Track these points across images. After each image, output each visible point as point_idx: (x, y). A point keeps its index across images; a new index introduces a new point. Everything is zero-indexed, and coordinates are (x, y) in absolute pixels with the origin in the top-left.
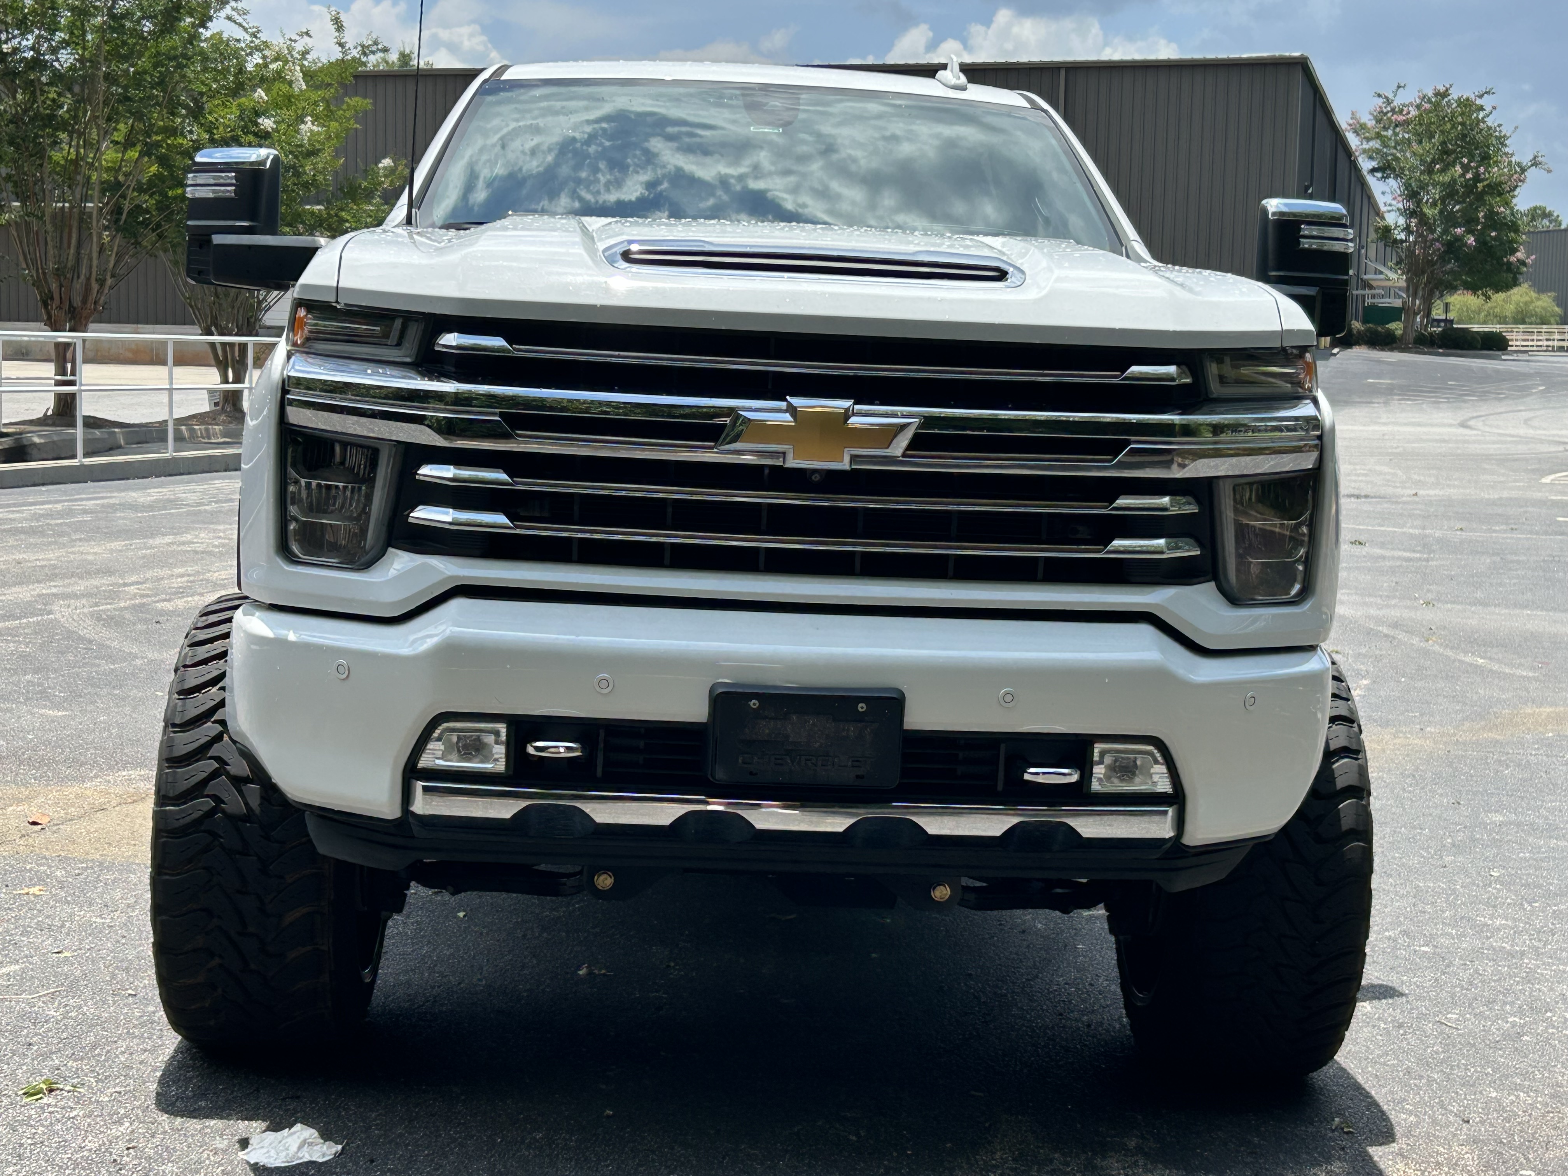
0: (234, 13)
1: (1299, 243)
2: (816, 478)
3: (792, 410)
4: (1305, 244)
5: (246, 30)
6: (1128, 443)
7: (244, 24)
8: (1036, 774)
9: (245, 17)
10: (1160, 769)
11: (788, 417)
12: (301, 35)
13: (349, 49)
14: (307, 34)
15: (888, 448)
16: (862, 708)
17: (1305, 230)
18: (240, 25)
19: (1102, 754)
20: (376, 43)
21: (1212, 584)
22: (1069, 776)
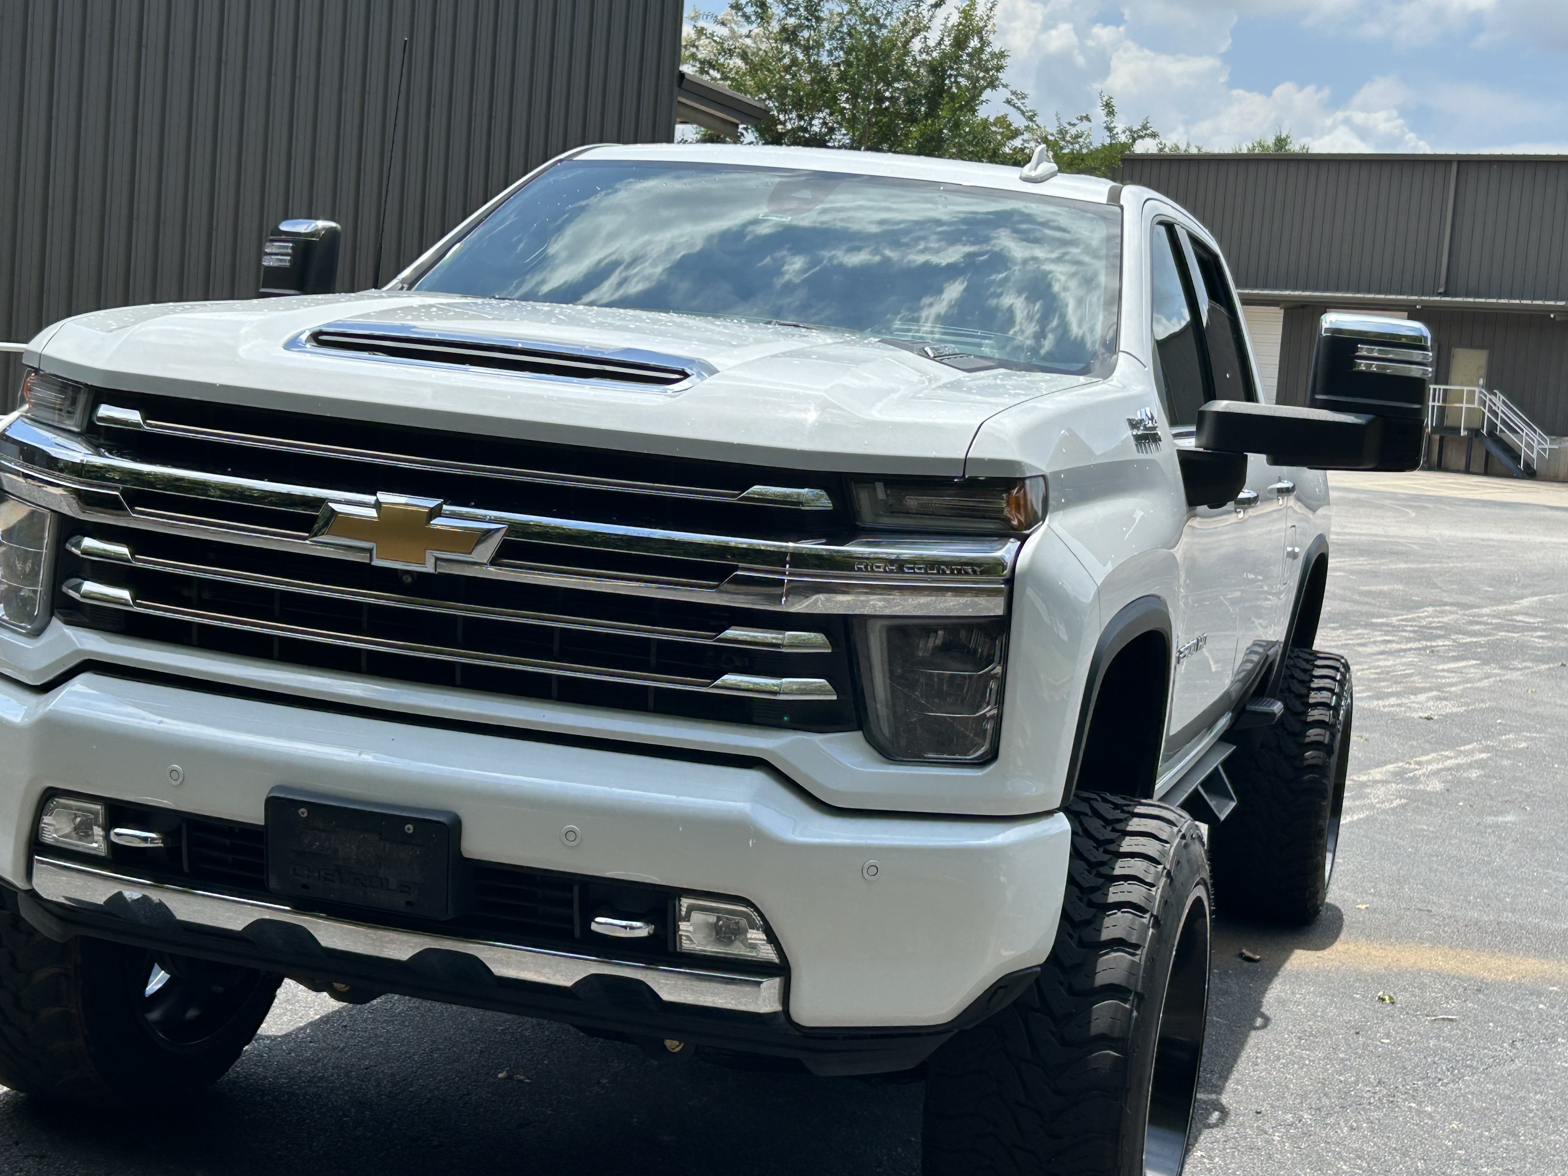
0: (1013, 97)
1: (1355, 365)
2: (409, 580)
3: (378, 505)
4: (1362, 365)
5: (1023, 113)
6: (737, 568)
7: (1022, 108)
8: (603, 924)
9: (1023, 101)
10: (756, 936)
11: (373, 513)
12: (1081, 119)
13: (1117, 133)
14: (1087, 118)
15: (470, 553)
16: (409, 829)
17: (1364, 350)
18: (1019, 108)
19: (691, 909)
20: (1145, 127)
21: (859, 735)
22: (640, 930)
